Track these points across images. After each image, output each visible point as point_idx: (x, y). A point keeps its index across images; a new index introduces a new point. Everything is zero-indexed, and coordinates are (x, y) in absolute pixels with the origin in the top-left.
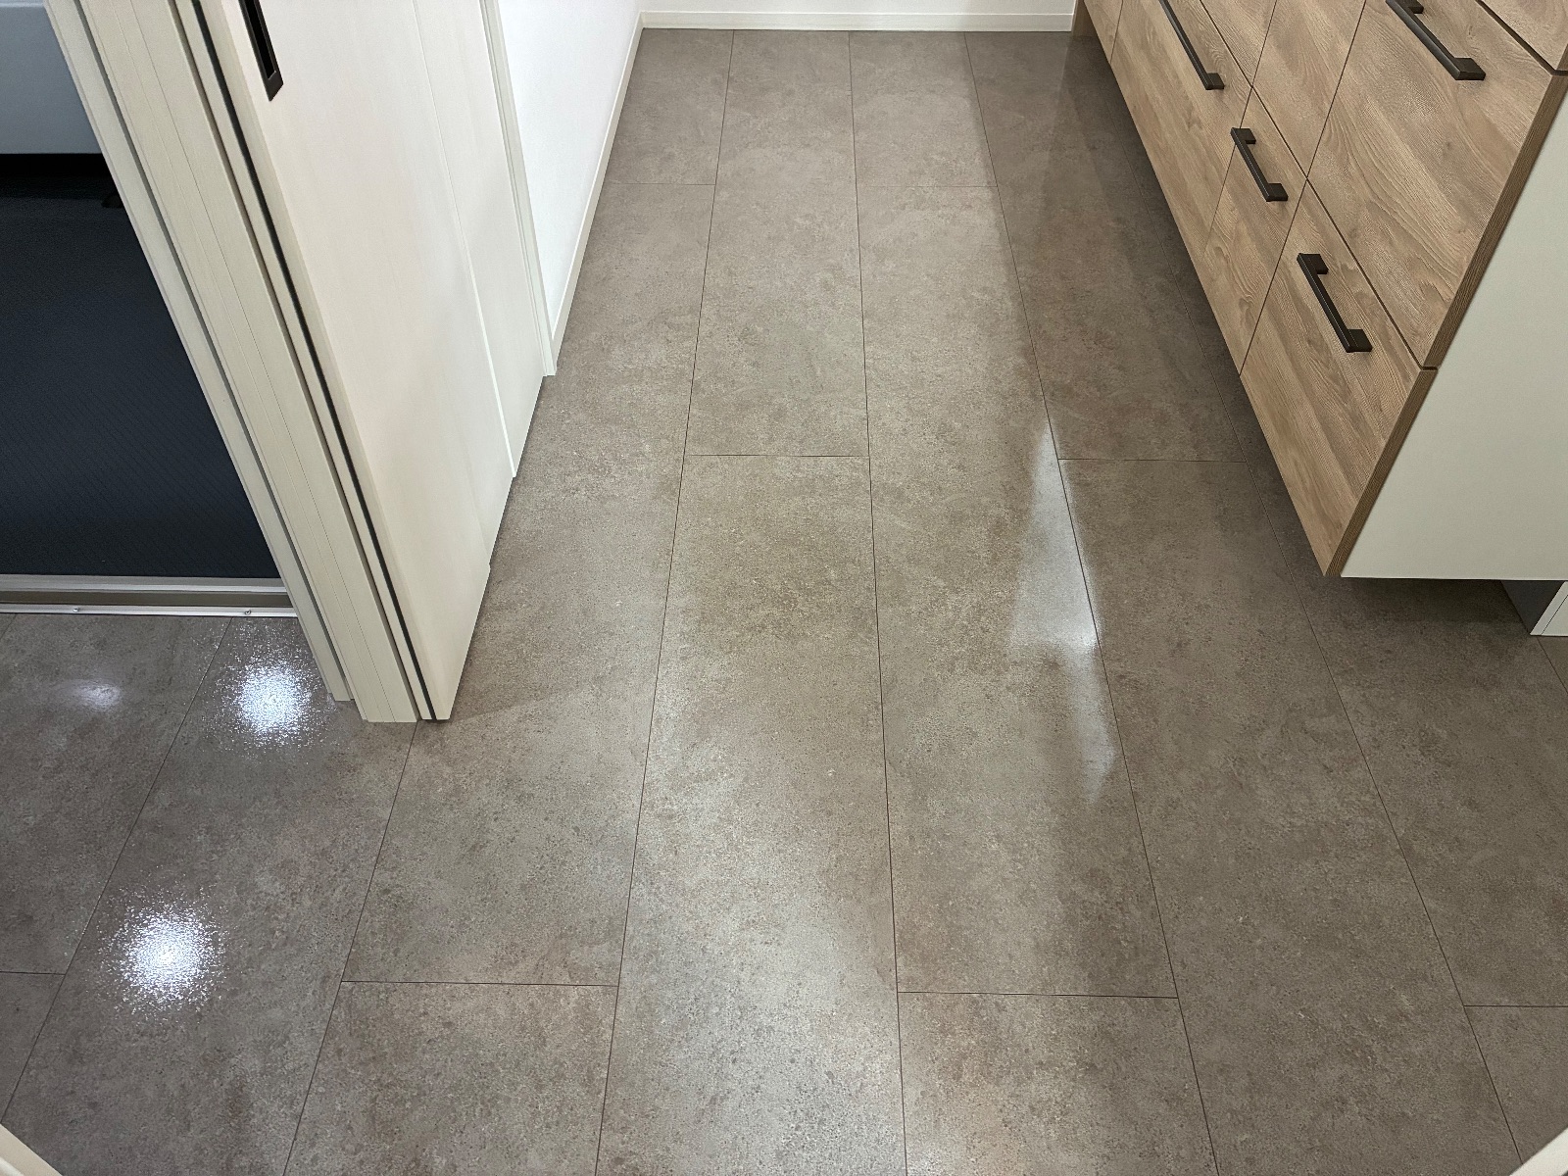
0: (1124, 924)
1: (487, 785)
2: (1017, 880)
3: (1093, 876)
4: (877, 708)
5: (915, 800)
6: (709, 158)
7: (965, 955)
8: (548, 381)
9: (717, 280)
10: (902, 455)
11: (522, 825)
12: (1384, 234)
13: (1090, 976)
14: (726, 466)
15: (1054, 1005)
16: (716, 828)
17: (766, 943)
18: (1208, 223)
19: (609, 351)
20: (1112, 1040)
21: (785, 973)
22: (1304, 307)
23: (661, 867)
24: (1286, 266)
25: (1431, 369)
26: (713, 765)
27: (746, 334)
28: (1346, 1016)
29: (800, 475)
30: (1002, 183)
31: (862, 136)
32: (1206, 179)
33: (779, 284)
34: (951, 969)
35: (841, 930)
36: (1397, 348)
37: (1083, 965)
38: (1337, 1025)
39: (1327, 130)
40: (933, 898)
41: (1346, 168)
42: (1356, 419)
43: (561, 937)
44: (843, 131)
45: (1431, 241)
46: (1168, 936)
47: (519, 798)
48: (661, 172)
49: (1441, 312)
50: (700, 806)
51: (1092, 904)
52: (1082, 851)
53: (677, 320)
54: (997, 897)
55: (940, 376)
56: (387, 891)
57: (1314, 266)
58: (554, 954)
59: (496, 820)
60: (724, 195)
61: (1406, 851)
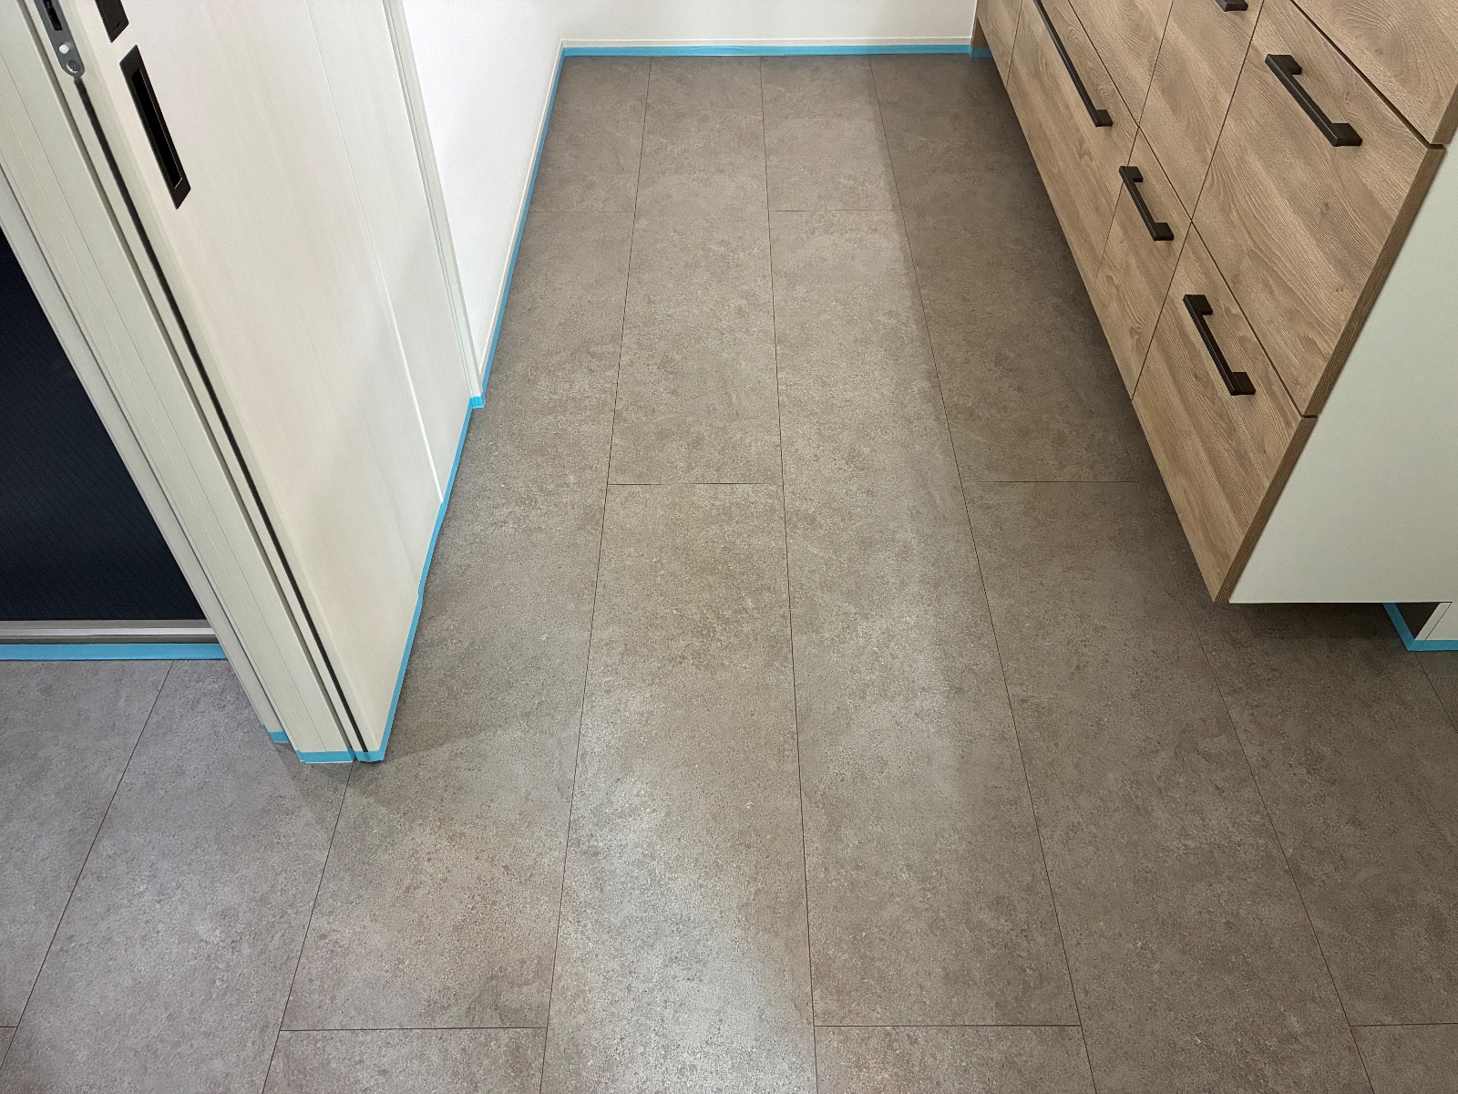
0: (1028, 951)
1: (420, 825)
2: (927, 909)
3: (1000, 904)
4: (792, 738)
5: (830, 830)
6: (628, 186)
7: (878, 986)
8: (476, 413)
9: (637, 309)
10: (814, 481)
11: (454, 865)
12: (1266, 285)
13: (998, 1005)
14: (648, 496)
15: (964, 1035)
16: (640, 864)
17: (688, 979)
18: (1099, 251)
19: (535, 383)
20: (1020, 1071)
21: (707, 1010)
22: (1190, 342)
23: (588, 904)
24: (1172, 300)
25: (1311, 417)
26: (636, 801)
27: (666, 362)
28: (1239, 1040)
29: (718, 503)
30: (904, 206)
31: (774, 160)
32: (1097, 210)
33: (696, 312)
34: (865, 1001)
35: (760, 965)
36: (1279, 394)
37: (990, 995)
38: (1232, 1049)
39: (1210, 177)
40: (847, 929)
41: (1228, 215)
42: (1241, 456)
43: (492, 978)
44: (756, 156)
45: (1310, 296)
46: (1071, 963)
47: (451, 839)
48: (583, 200)
49: (1322, 365)
50: (624, 843)
51: (998, 932)
52: (988, 878)
53: (599, 349)
54: (908, 927)
55: (849, 401)
56: (323, 937)
57: (1199, 307)
58: (485, 996)
59: (429, 860)
60: (643, 223)
61: (1294, 871)
